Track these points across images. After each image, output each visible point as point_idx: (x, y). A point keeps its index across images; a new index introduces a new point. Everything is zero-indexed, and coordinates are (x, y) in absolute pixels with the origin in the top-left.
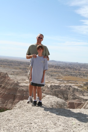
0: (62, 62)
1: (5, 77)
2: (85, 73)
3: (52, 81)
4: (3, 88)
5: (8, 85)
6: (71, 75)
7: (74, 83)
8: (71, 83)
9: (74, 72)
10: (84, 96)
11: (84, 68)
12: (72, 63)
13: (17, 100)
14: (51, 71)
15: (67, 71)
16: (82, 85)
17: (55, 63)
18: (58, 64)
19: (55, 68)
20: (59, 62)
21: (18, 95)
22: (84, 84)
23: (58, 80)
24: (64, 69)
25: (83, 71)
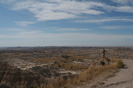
0: (27, 47)
1: (6, 65)
2: (50, 54)
3: (29, 64)
4: (8, 74)
5: (12, 71)
6: (40, 57)
7: (46, 63)
8: (44, 63)
9: (41, 55)
10: (59, 71)
11: (47, 50)
12: (35, 47)
13: (23, 82)
14: (23, 56)
15: (35, 54)
16: (53, 64)
17: (21, 49)
18: (24, 50)
19: (24, 53)
20: (25, 47)
21: (23, 77)
22: (54, 63)
23: (33, 62)
24: (32, 53)
25: (46, 53)
